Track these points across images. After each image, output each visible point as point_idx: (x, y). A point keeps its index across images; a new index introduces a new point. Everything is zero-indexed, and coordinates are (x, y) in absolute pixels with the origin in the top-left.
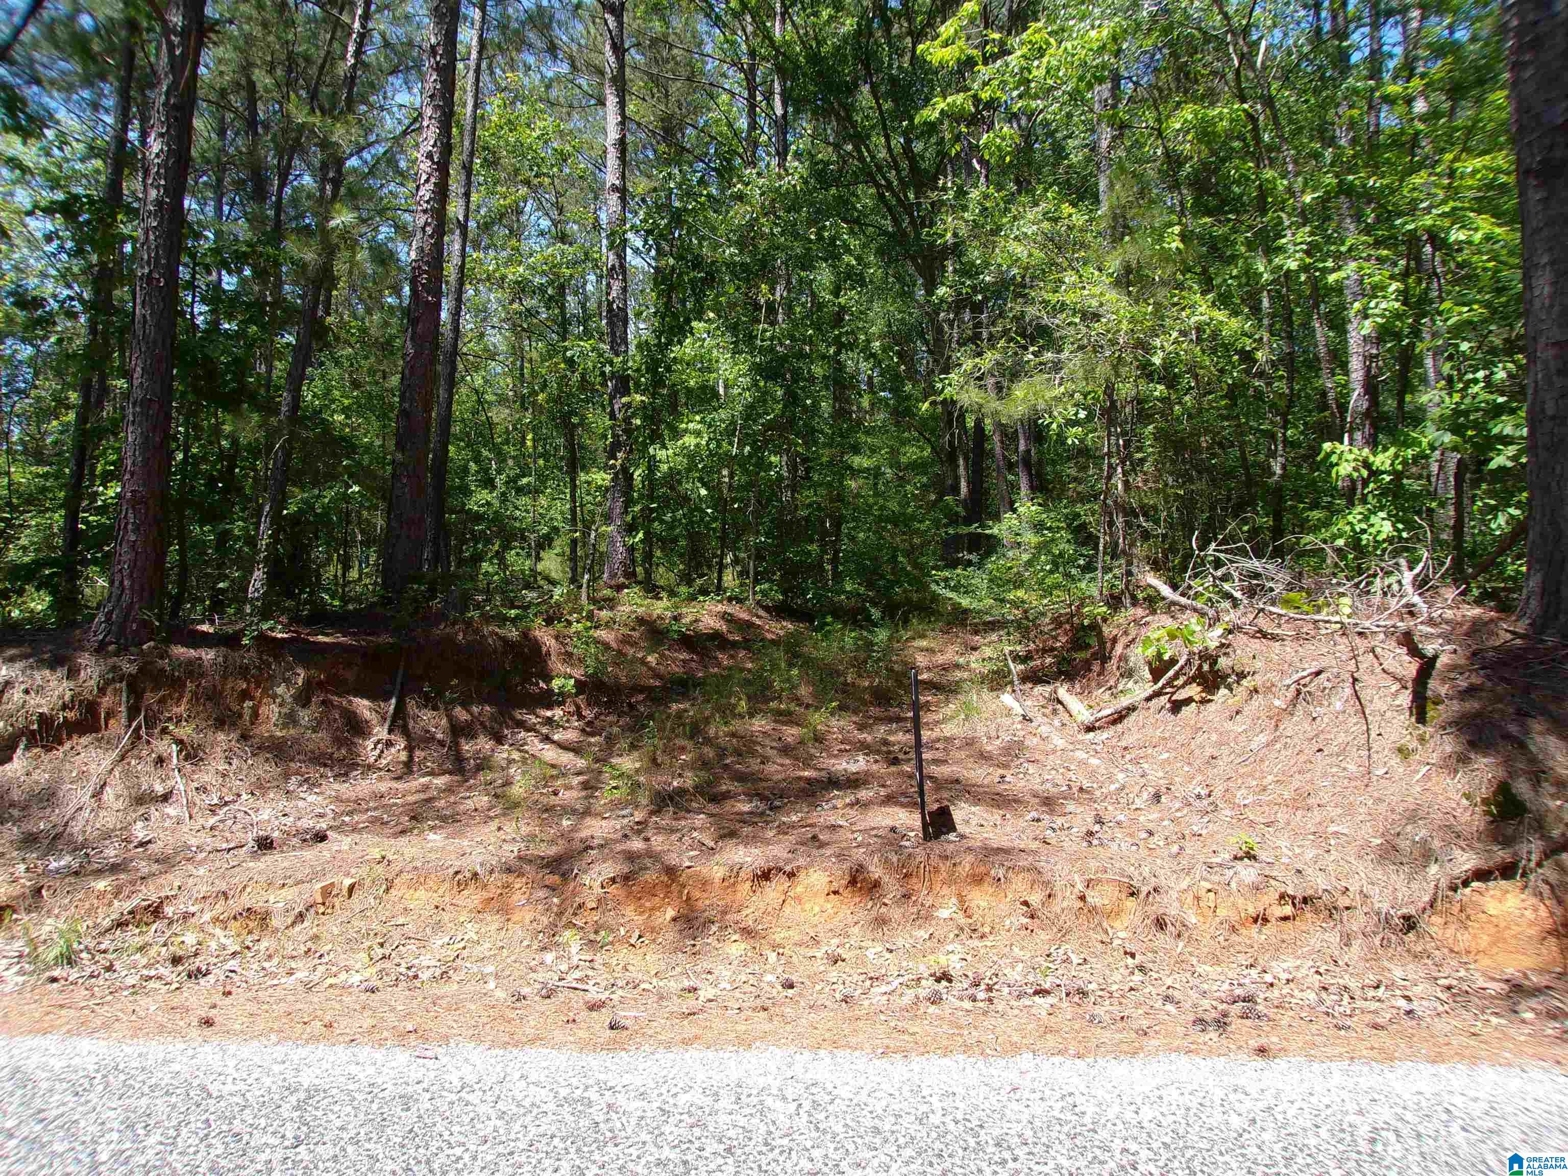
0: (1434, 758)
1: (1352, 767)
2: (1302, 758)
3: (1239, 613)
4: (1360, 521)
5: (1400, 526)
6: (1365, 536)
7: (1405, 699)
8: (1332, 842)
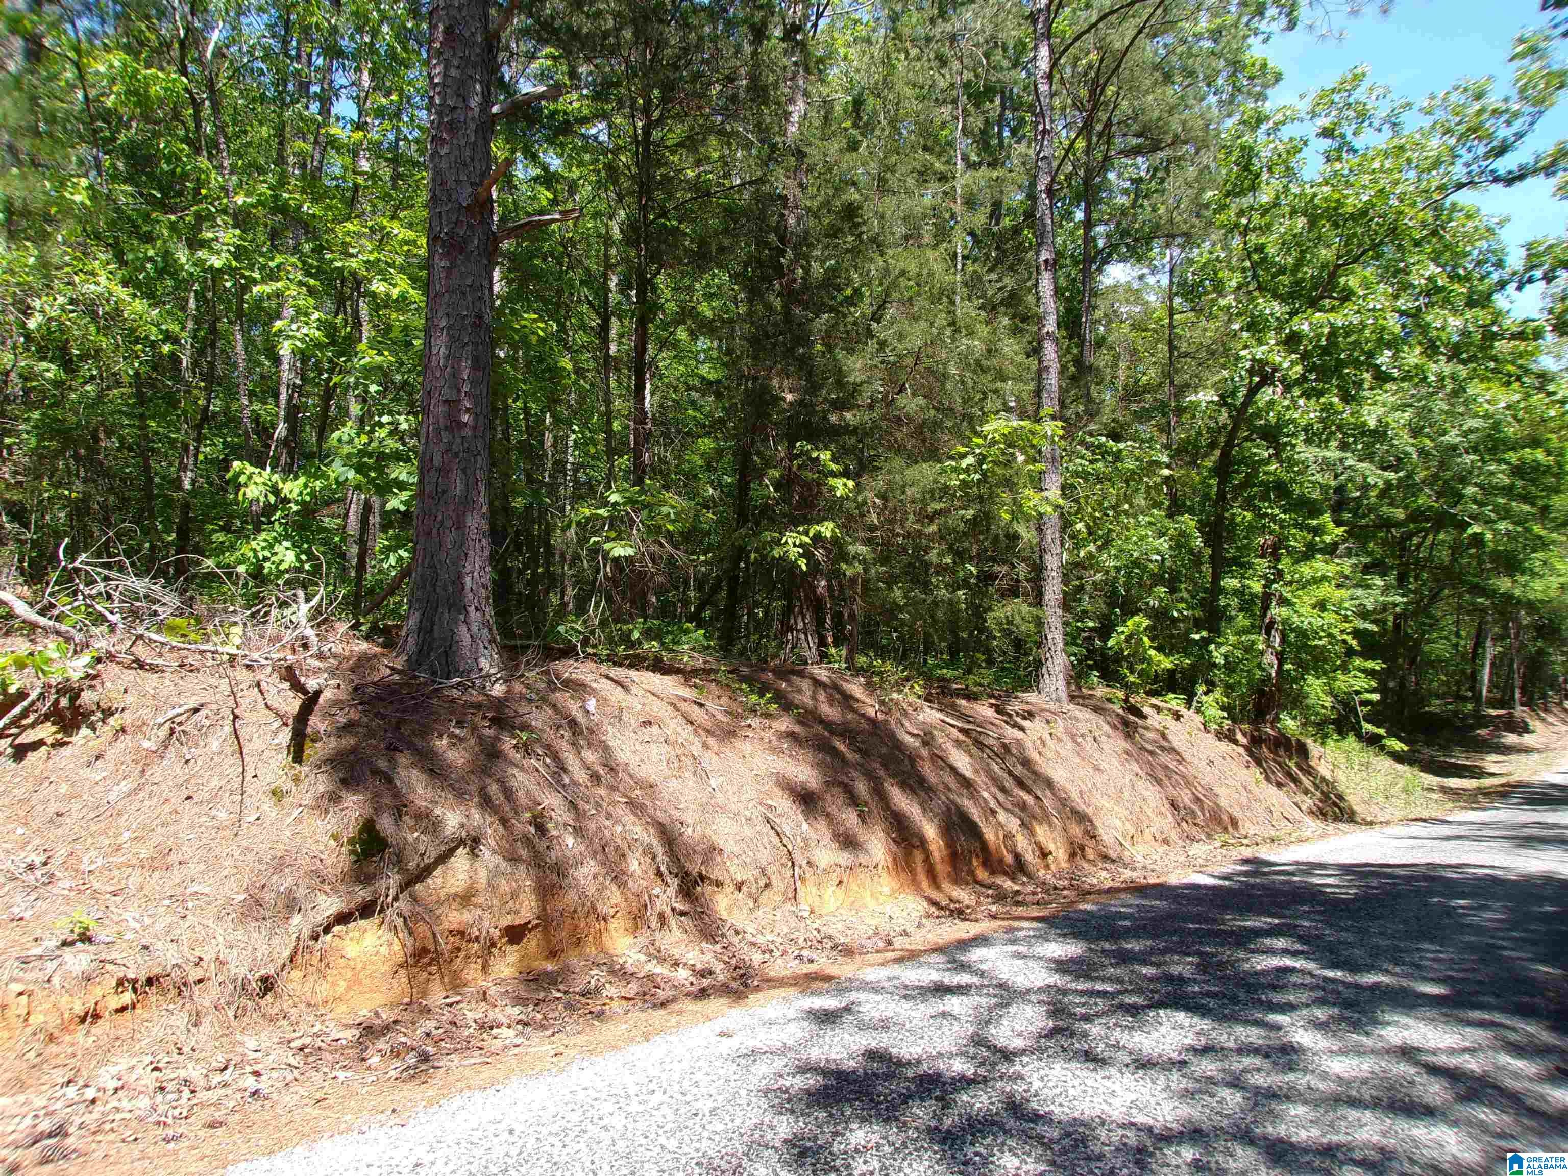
0: (308, 799)
1: (222, 815)
2: (167, 808)
3: (115, 639)
4: (263, 549)
5: (304, 557)
6: (267, 565)
7: (285, 737)
8: (190, 905)
